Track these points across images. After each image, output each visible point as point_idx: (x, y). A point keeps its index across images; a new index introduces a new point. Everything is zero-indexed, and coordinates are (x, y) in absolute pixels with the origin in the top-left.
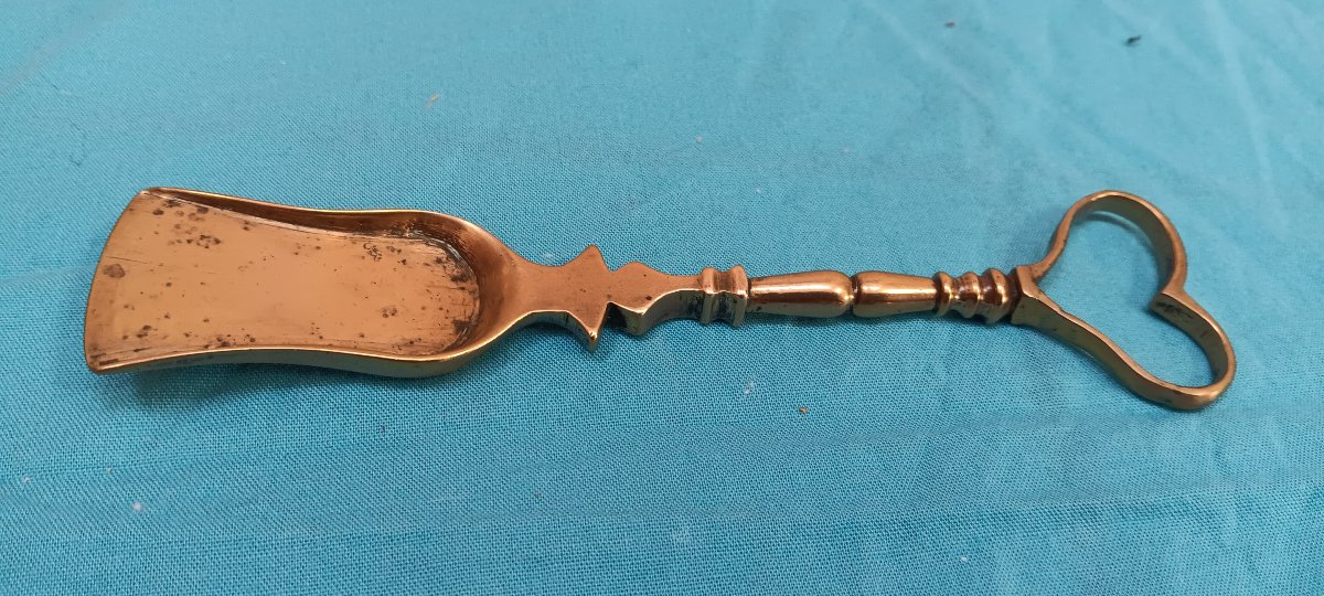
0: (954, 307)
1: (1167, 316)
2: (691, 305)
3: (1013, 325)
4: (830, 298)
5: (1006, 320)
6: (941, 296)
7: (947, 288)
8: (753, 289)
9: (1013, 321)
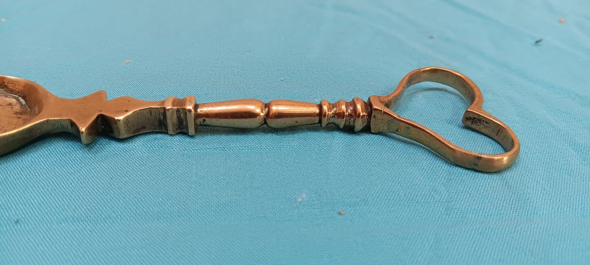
0: (331, 120)
1: (474, 126)
2: (160, 120)
3: (373, 133)
4: (251, 115)
5: (367, 130)
6: (321, 114)
7: (325, 108)
8: (199, 110)
9: (372, 131)
